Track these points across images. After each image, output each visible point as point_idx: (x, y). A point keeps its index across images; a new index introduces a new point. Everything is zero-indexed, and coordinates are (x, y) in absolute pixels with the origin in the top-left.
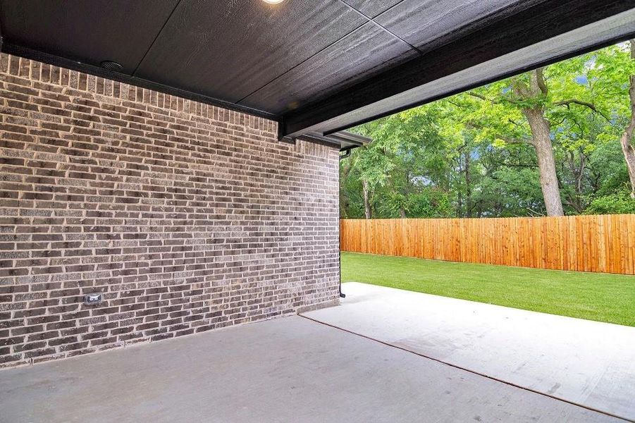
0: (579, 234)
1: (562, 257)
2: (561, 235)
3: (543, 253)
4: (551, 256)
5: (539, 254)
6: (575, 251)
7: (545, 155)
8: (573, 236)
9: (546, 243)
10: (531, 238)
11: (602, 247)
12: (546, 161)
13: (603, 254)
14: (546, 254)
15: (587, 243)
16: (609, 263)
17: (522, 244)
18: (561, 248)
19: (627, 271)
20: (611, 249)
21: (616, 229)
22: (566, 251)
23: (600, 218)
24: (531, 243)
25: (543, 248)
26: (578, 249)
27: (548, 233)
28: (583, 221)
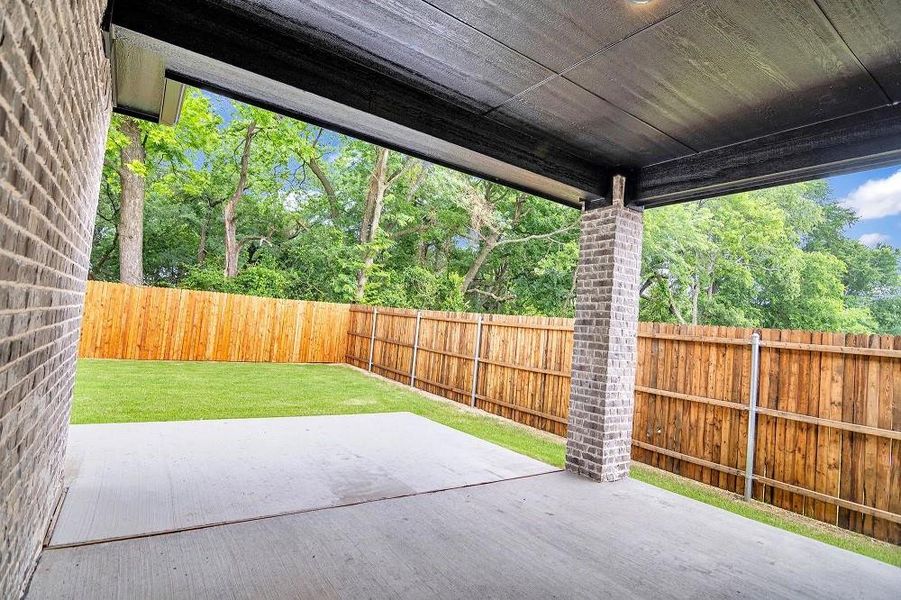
0: (190, 314)
1: (164, 342)
2: (168, 314)
3: (139, 338)
4: (150, 342)
5: (133, 339)
6: (182, 334)
7: (135, 196)
8: (182, 315)
9: (146, 324)
10: (125, 316)
11: (213, 331)
12: (135, 204)
13: (212, 339)
14: (143, 339)
15: (197, 328)
16: (216, 351)
17: (109, 323)
18: (166, 331)
19: (233, 358)
20: (221, 333)
21: (230, 310)
22: (171, 334)
23: (216, 295)
24: (123, 322)
25: (141, 331)
26: (185, 332)
27: (151, 309)
28: (198, 297)
